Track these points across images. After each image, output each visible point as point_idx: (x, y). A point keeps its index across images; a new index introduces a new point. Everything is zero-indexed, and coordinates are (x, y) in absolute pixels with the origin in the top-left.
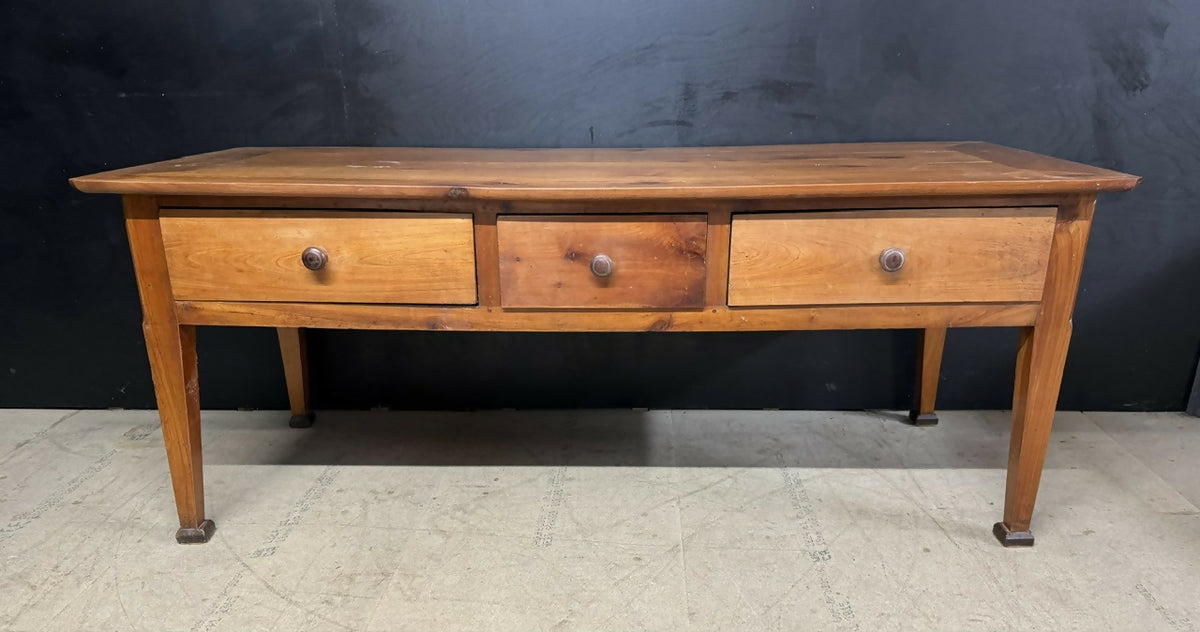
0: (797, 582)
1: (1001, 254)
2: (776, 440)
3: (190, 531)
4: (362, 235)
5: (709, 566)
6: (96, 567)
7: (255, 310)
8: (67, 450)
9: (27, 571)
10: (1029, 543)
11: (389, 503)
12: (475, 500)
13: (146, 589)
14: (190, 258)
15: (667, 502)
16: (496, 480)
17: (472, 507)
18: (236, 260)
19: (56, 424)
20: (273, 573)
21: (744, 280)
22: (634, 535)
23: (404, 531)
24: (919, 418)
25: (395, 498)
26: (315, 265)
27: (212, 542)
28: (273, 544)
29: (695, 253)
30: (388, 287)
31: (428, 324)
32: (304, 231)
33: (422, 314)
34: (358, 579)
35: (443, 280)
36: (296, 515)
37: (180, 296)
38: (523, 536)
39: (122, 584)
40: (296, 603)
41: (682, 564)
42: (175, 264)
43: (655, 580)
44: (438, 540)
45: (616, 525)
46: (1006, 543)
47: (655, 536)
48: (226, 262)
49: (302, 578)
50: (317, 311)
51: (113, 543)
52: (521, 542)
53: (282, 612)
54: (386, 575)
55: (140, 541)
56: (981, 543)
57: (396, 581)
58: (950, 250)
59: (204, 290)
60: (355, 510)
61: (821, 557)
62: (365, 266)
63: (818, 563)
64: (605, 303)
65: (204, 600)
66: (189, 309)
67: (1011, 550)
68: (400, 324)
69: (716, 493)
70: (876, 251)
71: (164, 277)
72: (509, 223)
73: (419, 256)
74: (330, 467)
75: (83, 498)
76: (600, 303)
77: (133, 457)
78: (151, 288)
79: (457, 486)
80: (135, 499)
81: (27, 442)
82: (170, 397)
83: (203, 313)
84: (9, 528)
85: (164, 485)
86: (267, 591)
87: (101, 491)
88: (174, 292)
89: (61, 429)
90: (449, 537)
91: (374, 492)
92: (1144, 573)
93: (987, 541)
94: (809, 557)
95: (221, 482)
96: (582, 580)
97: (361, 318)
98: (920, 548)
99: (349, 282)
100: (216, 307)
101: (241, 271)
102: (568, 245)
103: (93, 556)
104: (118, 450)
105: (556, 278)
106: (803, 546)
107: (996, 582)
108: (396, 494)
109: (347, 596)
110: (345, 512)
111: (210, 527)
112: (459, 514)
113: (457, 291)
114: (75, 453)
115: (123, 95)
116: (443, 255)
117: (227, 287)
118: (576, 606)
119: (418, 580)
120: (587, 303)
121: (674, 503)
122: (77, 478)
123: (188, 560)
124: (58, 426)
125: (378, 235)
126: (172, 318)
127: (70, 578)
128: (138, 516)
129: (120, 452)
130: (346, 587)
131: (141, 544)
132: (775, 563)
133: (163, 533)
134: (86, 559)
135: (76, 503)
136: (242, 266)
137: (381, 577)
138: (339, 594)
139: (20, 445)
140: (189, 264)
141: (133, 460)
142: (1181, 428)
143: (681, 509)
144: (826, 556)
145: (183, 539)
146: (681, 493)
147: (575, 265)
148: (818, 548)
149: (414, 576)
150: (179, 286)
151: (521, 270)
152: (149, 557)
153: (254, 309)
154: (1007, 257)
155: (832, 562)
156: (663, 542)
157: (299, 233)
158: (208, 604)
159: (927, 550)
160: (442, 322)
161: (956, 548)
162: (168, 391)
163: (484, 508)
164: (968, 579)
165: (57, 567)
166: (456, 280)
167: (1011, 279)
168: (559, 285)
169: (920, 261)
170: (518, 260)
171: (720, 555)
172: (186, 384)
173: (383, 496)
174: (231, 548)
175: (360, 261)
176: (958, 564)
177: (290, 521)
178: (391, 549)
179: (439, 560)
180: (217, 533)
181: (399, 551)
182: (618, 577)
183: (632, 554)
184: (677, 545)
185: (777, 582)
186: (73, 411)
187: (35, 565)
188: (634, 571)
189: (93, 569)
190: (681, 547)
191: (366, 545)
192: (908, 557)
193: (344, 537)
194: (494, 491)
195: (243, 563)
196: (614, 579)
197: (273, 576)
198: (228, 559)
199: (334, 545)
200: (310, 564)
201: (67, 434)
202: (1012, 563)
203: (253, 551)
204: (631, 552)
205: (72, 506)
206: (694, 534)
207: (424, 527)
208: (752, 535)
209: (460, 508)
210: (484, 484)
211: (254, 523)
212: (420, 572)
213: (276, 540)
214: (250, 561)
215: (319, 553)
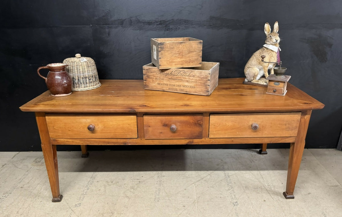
0: (229, 214)
1: (286, 124)
2: (222, 160)
3: (56, 199)
4: (105, 121)
5: (204, 208)
6: (29, 212)
8: (17, 167)
9: (9, 213)
10: (293, 198)
11: (112, 186)
12: (136, 184)
14: (55, 127)
15: (191, 184)
16: (142, 177)
17: (136, 187)
18: (68, 128)
19: (13, 157)
20: (80, 213)
21: (213, 131)
22: (183, 197)
23: (117, 197)
24: (262, 152)
25: (114, 184)
26: (91, 130)
27: (63, 200)
28: (80, 202)
29: (200, 124)
30: (112, 134)
31: (124, 143)
32: (88, 120)
33: (122, 141)
34: (105, 215)
35: (128, 132)
36: (86, 191)
37: (52, 137)
38: (151, 198)
41: (197, 208)
42: (50, 129)
43: (189, 214)
44: (127, 200)
45: (177, 193)
46: (287, 198)
47: (188, 197)
48: (65, 128)
51: (33, 202)
52: (150, 200)
54: (113, 213)
55: (41, 201)
56: (280, 198)
57: (115, 216)
58: (271, 123)
59: (59, 136)
60: (102, 189)
62: (105, 129)
63: (235, 207)
64: (174, 137)
66: (54, 140)
67: (288, 200)
68: (115, 144)
69: (205, 180)
70: (250, 123)
71: (47, 132)
72: (147, 117)
73: (121, 126)
74: (94, 172)
75: (23, 185)
76: (173, 137)
77: (37, 170)
78: (43, 135)
79: (131, 179)
80: (39, 185)
81: (5, 164)
82: (49, 164)
83: (59, 142)
84: (3, 198)
85: (47, 180)
87: (28, 183)
88: (50, 136)
89: (15, 159)
90: (130, 199)
91: (107, 182)
92: (325, 208)
93: (281, 197)
94: (232, 204)
95: (63, 179)
96: (168, 215)
97: (104, 142)
98: (263, 200)
99: (101, 133)
100: (62, 140)
101: (69, 130)
102: (164, 122)
103: (28, 208)
104: (32, 167)
106: (230, 201)
107: (284, 212)
108: (114, 183)
110: (100, 190)
111: (61, 197)
112: (132, 190)
113: (132, 135)
114: (20, 168)
115: (31, 65)
116: (128, 126)
120: (170, 137)
121: (193, 185)
122: (21, 178)
123: (56, 208)
124: (14, 158)
125: (109, 120)
126: (50, 143)
128: (40, 192)
129: (33, 168)
131: (42, 202)
132: (223, 207)
133: (48, 198)
134: (26, 208)
135: (22, 187)
136: (70, 129)
137: (111, 214)
139: (3, 166)
140: (55, 129)
141: (37, 171)
142: (335, 154)
143: (196, 187)
144: (237, 204)
145: (54, 201)
146: (195, 181)
147: (166, 128)
148: (235, 201)
149: (121, 214)
150: (51, 134)
151: (150, 129)
152: (44, 208)
153: (73, 140)
154: (287, 125)
155: (238, 206)
156: (191, 200)
157: (86, 120)
159: (265, 201)
160: (127, 143)
161: (272, 200)
162: (49, 162)
163: (139, 187)
164: (276, 211)
165: (18, 212)
166: (132, 132)
167: (288, 131)
168: (161, 133)
169: (263, 127)
170: (149, 126)
171: (207, 204)
172: (54, 160)
173: (110, 183)
174: (68, 204)
175: (104, 127)
176: (273, 206)
177: (84, 194)
178: (113, 204)
179: (127, 208)
180: (63, 198)
181: (116, 204)
182: (179, 213)
183: (182, 204)
184: (195, 201)
185: (224, 214)
186: (18, 152)
187: (12, 212)
188: (183, 211)
189: (28, 212)
190: (196, 201)
191: (106, 202)
192: (259, 204)
193: (100, 199)
194: (142, 181)
195: (72, 210)
196: (178, 214)
197: (81, 214)
198: (67, 208)
199: (97, 202)
200: (91, 210)
201: (17, 161)
202: (288, 205)
203: (74, 205)
204: (182, 203)
205: (21, 189)
206: (200, 197)
207: (122, 195)
208: (216, 196)
209: (132, 188)
210: (139, 179)
211: (74, 194)
212: (122, 212)
213: (80, 200)
214: (74, 209)
215: (93, 205)
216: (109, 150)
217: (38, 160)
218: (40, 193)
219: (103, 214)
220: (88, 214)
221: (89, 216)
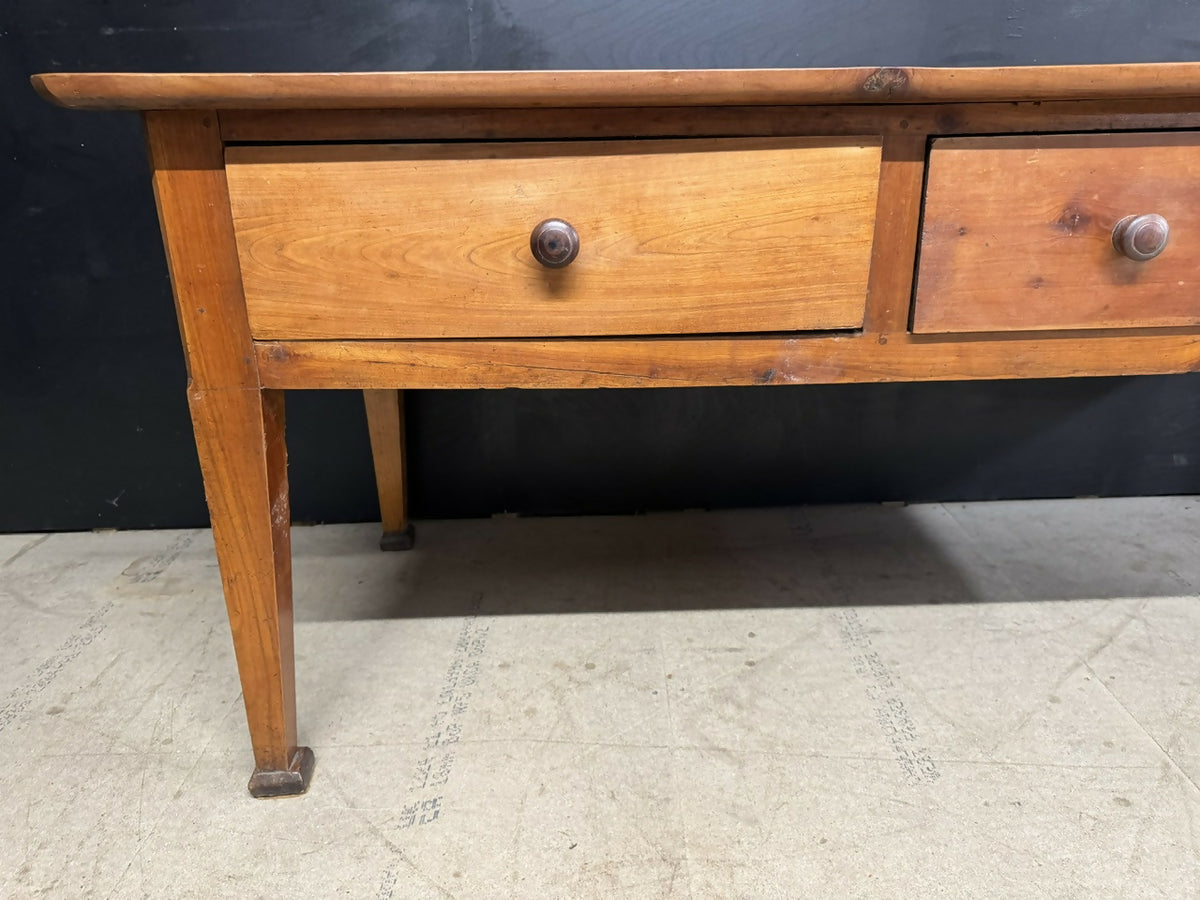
3: (276, 776)
4: (650, 191)
6: (104, 866)
7: (419, 355)
8: (33, 606)
11: (598, 688)
12: (740, 679)
14: (288, 253)
15: (1070, 670)
16: (752, 635)
17: (744, 694)
18: (385, 255)
19: (14, 559)
20: (453, 868)
23: (654, 752)
25: (604, 677)
26: (554, 256)
27: (316, 783)
28: (430, 793)
30: (689, 299)
31: (756, 373)
32: (529, 187)
33: (752, 353)
34: (625, 875)
35: (801, 281)
36: (449, 720)
37: (266, 332)
38: (874, 756)
42: (257, 266)
48: (364, 258)
49: (515, 877)
50: (542, 356)
51: (130, 802)
55: (178, 795)
57: (699, 879)
59: (315, 318)
60: (545, 704)
62: (646, 257)
64: (1123, 317)
66: (284, 357)
68: (700, 376)
71: (233, 291)
72: (956, 152)
73: (761, 232)
74: (471, 619)
75: (66, 699)
76: (1112, 317)
77: (143, 614)
78: (205, 315)
79: (694, 651)
80: (156, 698)
82: (241, 532)
83: (313, 365)
85: (202, 667)
87: (95, 684)
88: (254, 324)
89: (22, 567)
90: (742, 764)
91: (561, 666)
97: (626, 365)
99: (610, 292)
100: (337, 351)
101: (393, 275)
102: (1071, 197)
103: (94, 840)
104: (117, 602)
105: (1034, 267)
108: (600, 669)
110: (531, 712)
111: (305, 759)
112: (731, 711)
113: (828, 303)
114: (46, 610)
115: (110, 31)
116: (810, 228)
117: (364, 311)
120: (1090, 317)
122: (52, 661)
123: (280, 839)
124: (16, 562)
125: (680, 190)
126: (248, 376)
128: (166, 736)
129: (121, 606)
131: (183, 801)
133: (220, 772)
134: (81, 844)
135: (55, 711)
136: (396, 266)
137: (667, 871)
140: (286, 264)
141: (143, 619)
145: (262, 790)
149: (730, 865)
150: (266, 311)
151: (967, 251)
152: (201, 836)
153: (416, 355)
157: (520, 191)
160: (783, 366)
162: (237, 521)
163: (766, 695)
165: (26, 870)
166: (829, 279)
168: (1038, 282)
170: (963, 232)
172: (272, 506)
173: (583, 675)
174: (353, 805)
175: (641, 247)
177: (443, 738)
178: (652, 797)
179: (754, 822)
180: (318, 770)
181: (667, 800)
184: (1168, 766)
186: (38, 536)
189: (97, 873)
190: (1176, 769)
191: (602, 787)
194: (763, 660)
195: (388, 844)
197: (457, 875)
198: (357, 836)
199: (543, 790)
200: (516, 841)
201: (31, 575)
203: (397, 811)
205: (47, 719)
206: (1175, 738)
207: (683, 741)
209: (725, 697)
210: (735, 646)
211: (379, 743)
212: (736, 854)
213: (430, 780)
214: (399, 838)
215: (521, 810)
216: (514, 515)
217: (147, 566)
218: (169, 741)
219: (614, 872)
220: (509, 873)
221: (517, 889)
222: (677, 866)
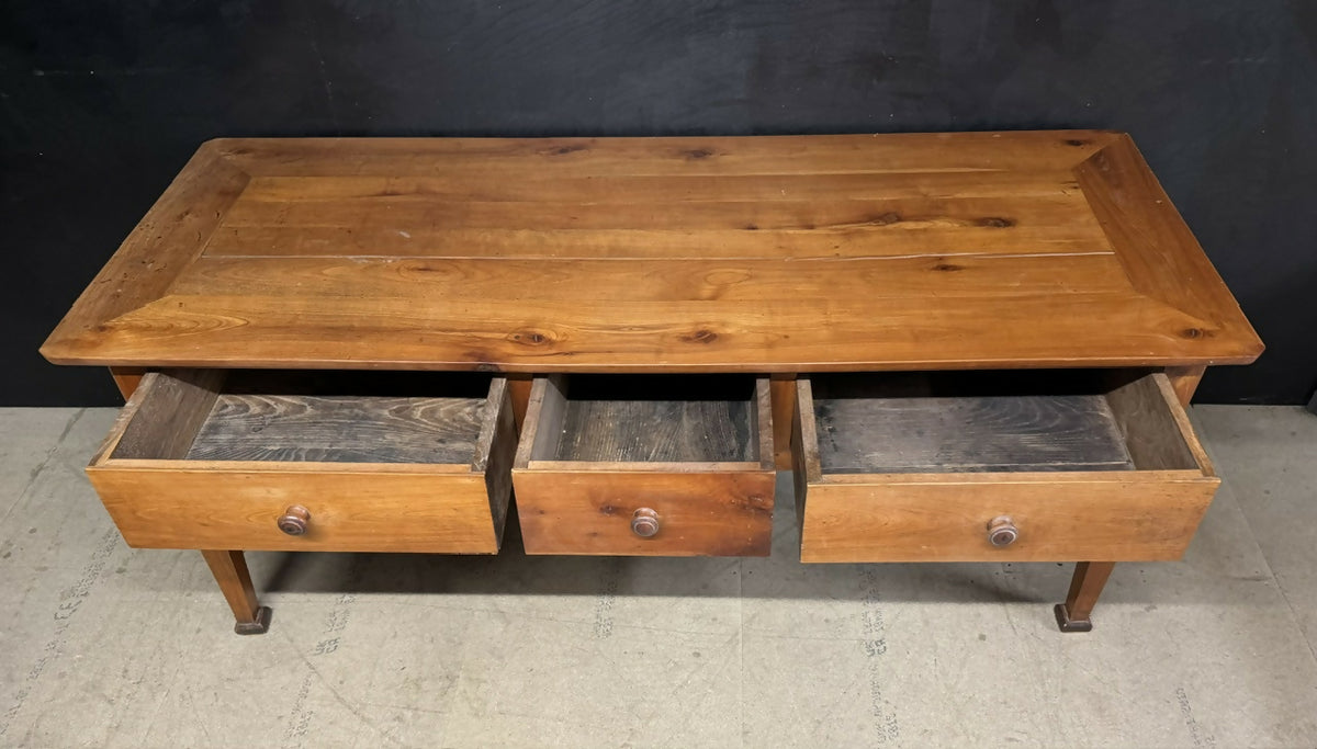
0: (849, 688)
3: (248, 625)
5: (767, 663)
6: (165, 670)
9: (98, 677)
10: (1088, 628)
13: (220, 703)
15: (729, 566)
19: (65, 435)
20: (339, 678)
22: (693, 618)
23: (464, 612)
27: (272, 627)
28: (334, 635)
34: (426, 685)
36: (350, 587)
38: (583, 621)
39: (195, 696)
40: (368, 721)
41: (740, 662)
43: (713, 686)
44: (497, 626)
45: (676, 602)
46: (1063, 630)
47: (714, 619)
49: (370, 685)
51: (172, 634)
52: (581, 631)
53: (358, 733)
54: (451, 678)
55: (199, 631)
56: (1039, 625)
57: (461, 688)
61: (876, 649)
63: (873, 659)
65: (280, 717)
67: (1068, 635)
69: (779, 551)
75: (126, 563)
80: (179, 564)
81: (41, 467)
84: (64, 614)
86: (338, 704)
89: (71, 443)
90: (509, 623)
92: (1190, 670)
93: (1045, 622)
94: (865, 650)
96: (642, 687)
98: (977, 636)
103: (157, 656)
106: (861, 635)
107: (1043, 685)
109: (416, 709)
111: (267, 615)
118: (637, 724)
119: (484, 687)
121: (735, 569)
123: (253, 659)
124: (67, 439)
127: (143, 689)
130: (414, 697)
131: (200, 634)
132: (830, 659)
134: (151, 658)
135: (120, 571)
137: (447, 683)
138: (408, 708)
139: (35, 474)
143: (743, 577)
144: (882, 648)
145: (242, 630)
148: (876, 636)
149: (480, 681)
152: (213, 656)
155: (886, 657)
156: (723, 630)
158: (285, 723)
159: (983, 638)
161: (1013, 634)
164: (1017, 680)
165: (126, 671)
171: (778, 647)
174: (292, 641)
176: (1010, 658)
177: (346, 599)
178: (453, 642)
179: (501, 658)
180: (273, 619)
181: (461, 644)
182: (678, 682)
183: (691, 648)
184: (737, 634)
185: (831, 686)
186: (77, 410)
187: (104, 670)
188: (693, 673)
189: (162, 674)
190: (740, 637)
191: (427, 635)
192: (962, 649)
193: (404, 622)
195: (308, 664)
196: (673, 685)
197: (341, 682)
198: (293, 658)
199: (395, 637)
200: (375, 664)
202: (1063, 657)
203: (315, 644)
204: (690, 645)
205: (117, 576)
206: (754, 616)
207: (483, 606)
208: (812, 615)
212: (484, 676)
213: (335, 627)
214: (315, 660)
215: (380, 647)
218: (190, 595)
219: (420, 683)
220: (368, 681)
221: (370, 691)
222: (452, 681)
